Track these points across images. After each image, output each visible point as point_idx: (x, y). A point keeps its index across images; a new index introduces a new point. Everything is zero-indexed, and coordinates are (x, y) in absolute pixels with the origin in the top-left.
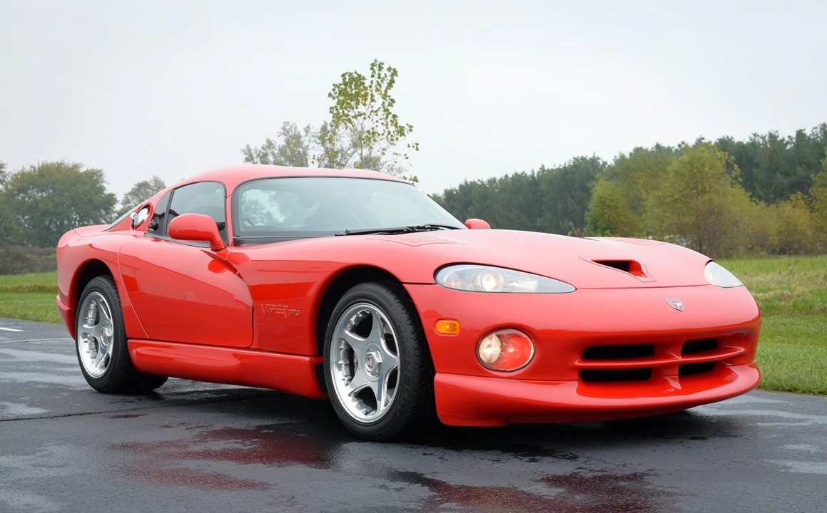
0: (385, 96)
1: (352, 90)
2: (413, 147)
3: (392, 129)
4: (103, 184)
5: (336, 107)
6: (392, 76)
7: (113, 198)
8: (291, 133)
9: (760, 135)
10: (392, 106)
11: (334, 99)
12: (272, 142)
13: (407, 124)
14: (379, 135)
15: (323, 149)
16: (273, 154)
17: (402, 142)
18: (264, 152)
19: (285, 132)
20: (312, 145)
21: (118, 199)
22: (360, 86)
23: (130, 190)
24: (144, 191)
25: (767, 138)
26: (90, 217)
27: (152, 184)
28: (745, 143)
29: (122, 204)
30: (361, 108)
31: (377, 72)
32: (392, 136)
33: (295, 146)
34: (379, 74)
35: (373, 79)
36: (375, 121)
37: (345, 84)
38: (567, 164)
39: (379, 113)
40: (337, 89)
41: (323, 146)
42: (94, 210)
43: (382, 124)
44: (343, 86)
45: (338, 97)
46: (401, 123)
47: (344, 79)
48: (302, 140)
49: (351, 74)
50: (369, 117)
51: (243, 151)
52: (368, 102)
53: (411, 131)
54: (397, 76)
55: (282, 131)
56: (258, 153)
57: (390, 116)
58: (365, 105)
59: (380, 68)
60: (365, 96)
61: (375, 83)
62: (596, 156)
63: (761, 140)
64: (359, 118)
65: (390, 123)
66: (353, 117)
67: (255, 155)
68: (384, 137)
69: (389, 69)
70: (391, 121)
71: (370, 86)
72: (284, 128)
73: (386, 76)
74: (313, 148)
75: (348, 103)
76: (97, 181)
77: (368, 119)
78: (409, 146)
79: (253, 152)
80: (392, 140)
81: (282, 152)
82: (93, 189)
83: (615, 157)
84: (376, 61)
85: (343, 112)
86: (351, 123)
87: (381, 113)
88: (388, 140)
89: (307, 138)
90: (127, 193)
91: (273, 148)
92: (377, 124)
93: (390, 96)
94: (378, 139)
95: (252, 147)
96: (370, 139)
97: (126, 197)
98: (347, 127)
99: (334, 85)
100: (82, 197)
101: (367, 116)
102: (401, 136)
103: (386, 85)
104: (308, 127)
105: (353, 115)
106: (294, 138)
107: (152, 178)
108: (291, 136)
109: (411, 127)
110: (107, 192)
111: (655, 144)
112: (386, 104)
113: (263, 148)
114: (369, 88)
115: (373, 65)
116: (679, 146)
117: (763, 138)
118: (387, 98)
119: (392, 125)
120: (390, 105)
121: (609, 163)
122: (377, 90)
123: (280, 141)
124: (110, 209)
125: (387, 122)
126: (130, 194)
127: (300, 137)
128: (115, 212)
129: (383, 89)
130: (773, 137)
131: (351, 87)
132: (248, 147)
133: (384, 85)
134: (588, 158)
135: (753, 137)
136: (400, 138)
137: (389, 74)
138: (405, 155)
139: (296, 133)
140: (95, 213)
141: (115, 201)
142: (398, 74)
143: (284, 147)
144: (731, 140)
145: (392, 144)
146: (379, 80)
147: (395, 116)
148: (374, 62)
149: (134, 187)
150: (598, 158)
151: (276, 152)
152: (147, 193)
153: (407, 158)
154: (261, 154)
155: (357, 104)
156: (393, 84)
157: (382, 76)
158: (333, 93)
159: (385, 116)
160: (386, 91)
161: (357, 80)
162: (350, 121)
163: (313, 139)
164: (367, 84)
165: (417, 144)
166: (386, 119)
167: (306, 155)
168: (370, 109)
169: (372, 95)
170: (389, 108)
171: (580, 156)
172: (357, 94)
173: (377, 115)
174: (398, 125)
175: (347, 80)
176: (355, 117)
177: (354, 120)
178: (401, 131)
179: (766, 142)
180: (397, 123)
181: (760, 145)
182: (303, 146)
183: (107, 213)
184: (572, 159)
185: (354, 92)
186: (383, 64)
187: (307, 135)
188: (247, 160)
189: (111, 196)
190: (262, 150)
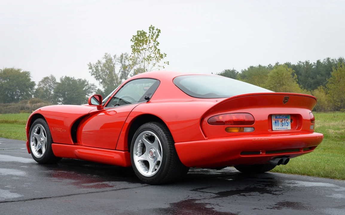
0: (155, 41)
1: (141, 38)
2: (167, 63)
3: (158, 55)
4: (30, 77)
5: (134, 45)
6: (158, 32)
7: (34, 83)
8: (108, 58)
9: (302, 62)
10: (158, 45)
11: (133, 42)
12: (100, 61)
13: (164, 53)
14: (152, 58)
15: (121, 64)
16: (101, 66)
17: (162, 61)
18: (97, 65)
19: (106, 57)
20: (117, 63)
21: (36, 84)
22: (144, 36)
23: (41, 80)
24: (47, 80)
25: (305, 63)
26: (24, 91)
27: (50, 78)
28: (295, 65)
29: (38, 86)
30: (145, 46)
31: (152, 31)
32: (158, 58)
33: (110, 63)
34: (153, 32)
35: (150, 34)
36: (150, 52)
37: (138, 35)
38: (222, 73)
39: (152, 48)
40: (134, 38)
41: (121, 63)
42: (26, 88)
43: (154, 53)
44: (137, 36)
45: (135, 41)
46: (161, 53)
47: (138, 33)
48: (113, 60)
49: (141, 32)
50: (148, 50)
51: (88, 65)
52: (147, 43)
53: (166, 56)
54: (160, 33)
55: (104, 57)
56: (94, 65)
57: (157, 50)
58: (146, 44)
59: (153, 29)
60: (146, 41)
61: (151, 36)
62: (234, 69)
63: (302, 64)
64: (143, 50)
65: (157, 53)
66: (141, 50)
67: (93, 67)
68: (154, 59)
69: (157, 29)
70: (157, 52)
71: (149, 37)
72: (105, 56)
73: (155, 33)
74: (117, 64)
75: (139, 44)
76: (28, 76)
77: (147, 51)
78: (165, 63)
79: (92, 65)
80: (158, 60)
81: (104, 65)
82: (26, 80)
83: (242, 70)
84: (151, 26)
85: (137, 48)
86: (140, 53)
87: (153, 48)
88: (156, 60)
89: (115, 60)
90: (40, 81)
91: (101, 64)
92: (151, 53)
93: (157, 41)
94: (152, 60)
95: (92, 63)
96: (148, 59)
97: (39, 83)
98: (138, 54)
99: (133, 36)
100: (21, 82)
101: (147, 50)
102: (161, 58)
103: (156, 36)
104: (115, 55)
105: (141, 49)
106: (109, 60)
107: (50, 75)
108: (108, 59)
109: (166, 54)
110: (31, 81)
111: (259, 65)
112: (156, 44)
113: (96, 64)
114: (148, 38)
115: (150, 28)
116: (269, 66)
117: (303, 63)
118: (156, 42)
119: (157, 54)
120: (157, 45)
121: (239, 72)
122: (152, 39)
123: (104, 61)
124: (33, 88)
125: (155, 52)
126: (41, 82)
127: (112, 59)
128: (35, 89)
129: (154, 38)
130: (307, 63)
131: (140, 37)
132: (90, 63)
133: (155, 37)
134: (231, 70)
135: (299, 63)
136: (161, 59)
137: (157, 32)
138: (163, 67)
139: (110, 58)
140: (26, 89)
141: (35, 85)
142: (161, 32)
143: (105, 63)
144: (290, 64)
145: (158, 62)
146: (152, 34)
147: (159, 50)
148: (150, 26)
149: (43, 79)
150: (235, 70)
151: (102, 65)
152: (48, 81)
153: (164, 68)
154: (95, 66)
155: (143, 44)
156: (158, 36)
157: (154, 32)
158: (133, 39)
159: (155, 50)
160: (155, 39)
161: (143, 34)
162: (139, 52)
163: (117, 60)
164: (147, 35)
165: (168, 62)
166: (155, 51)
167: (114, 67)
168: (149, 47)
169: (150, 41)
170: (156, 46)
171: (228, 69)
172: (143, 40)
173: (151, 49)
174: (160, 54)
175: (139, 34)
176: (142, 50)
177: (141, 51)
178: (161, 56)
179: (304, 65)
180: (160, 53)
181: (302, 66)
182: (113, 63)
183: (32, 90)
184: (224, 70)
185: (142, 39)
186: (154, 27)
187: (115, 59)
188: (90, 68)
189: (33, 82)
190: (96, 65)
